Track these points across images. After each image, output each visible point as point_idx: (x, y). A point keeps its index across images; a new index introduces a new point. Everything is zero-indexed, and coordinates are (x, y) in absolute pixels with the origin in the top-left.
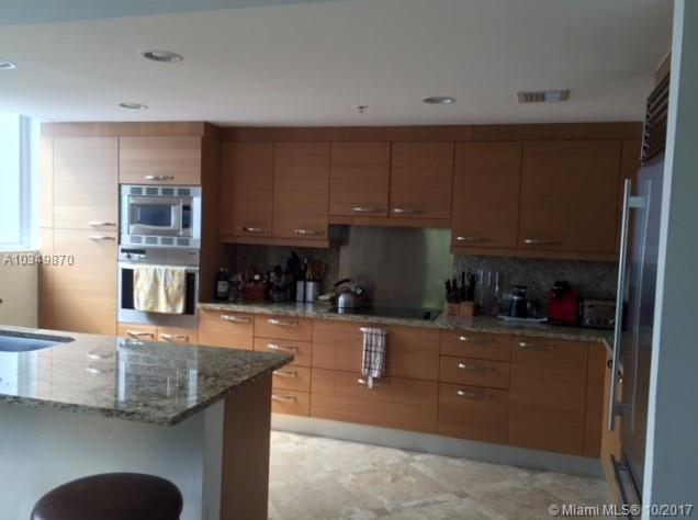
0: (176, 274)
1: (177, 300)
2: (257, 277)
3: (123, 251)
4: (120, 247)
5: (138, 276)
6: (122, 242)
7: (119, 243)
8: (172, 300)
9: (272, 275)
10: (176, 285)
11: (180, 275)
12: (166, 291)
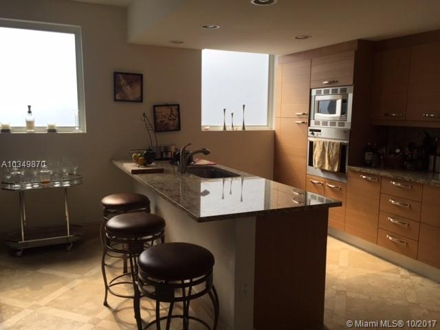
0: (335, 145)
1: (335, 163)
2: (398, 151)
3: (311, 130)
4: (310, 128)
5: (315, 146)
6: (311, 125)
7: (309, 125)
8: (332, 162)
9: (407, 149)
10: (334, 153)
11: (337, 146)
12: (329, 157)
